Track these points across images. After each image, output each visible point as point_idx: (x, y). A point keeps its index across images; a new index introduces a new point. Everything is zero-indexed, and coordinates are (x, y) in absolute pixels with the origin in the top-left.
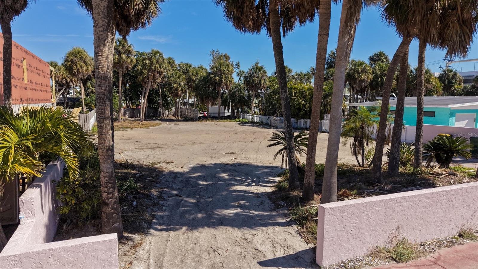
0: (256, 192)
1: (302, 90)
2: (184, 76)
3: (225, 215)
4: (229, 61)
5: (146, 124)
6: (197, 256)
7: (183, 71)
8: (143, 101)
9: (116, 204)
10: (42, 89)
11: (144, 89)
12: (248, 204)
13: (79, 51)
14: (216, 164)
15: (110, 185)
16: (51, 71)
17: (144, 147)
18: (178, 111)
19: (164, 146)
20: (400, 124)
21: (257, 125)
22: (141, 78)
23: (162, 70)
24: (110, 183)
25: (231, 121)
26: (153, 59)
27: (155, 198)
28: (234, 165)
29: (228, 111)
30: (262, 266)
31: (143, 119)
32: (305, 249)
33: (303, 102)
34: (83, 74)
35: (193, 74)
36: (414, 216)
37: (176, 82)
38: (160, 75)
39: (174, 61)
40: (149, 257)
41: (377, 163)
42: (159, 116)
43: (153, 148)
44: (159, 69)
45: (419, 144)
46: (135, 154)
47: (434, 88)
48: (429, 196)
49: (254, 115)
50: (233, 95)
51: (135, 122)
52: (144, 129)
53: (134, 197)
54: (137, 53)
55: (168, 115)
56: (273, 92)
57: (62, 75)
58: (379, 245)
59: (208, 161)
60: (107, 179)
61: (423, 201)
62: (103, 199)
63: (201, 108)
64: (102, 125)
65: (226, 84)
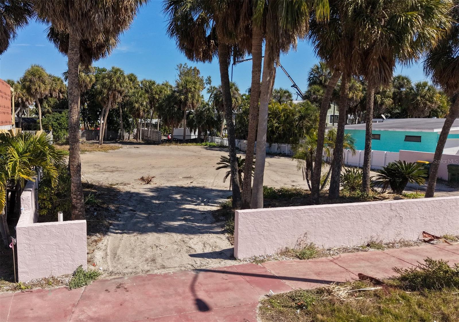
0: (202, 210)
1: (276, 110)
2: (147, 95)
3: (171, 225)
4: (199, 75)
5: (105, 148)
6: (143, 249)
7: (145, 89)
8: (102, 122)
9: (82, 208)
10: (4, 111)
11: (104, 109)
12: (193, 218)
13: (37, 70)
14: (171, 187)
15: (78, 193)
16: (12, 92)
17: (103, 170)
18: (139, 133)
19: (123, 170)
20: (340, 149)
21: (226, 149)
22: (100, 98)
23: (123, 89)
24: (78, 191)
25: (197, 145)
26: (113, 77)
27: (112, 211)
28: (189, 188)
29: (195, 133)
30: (191, 257)
31: (102, 142)
32: (229, 248)
33: (277, 125)
34: (41, 93)
35: (156, 93)
36: (321, 225)
37: (138, 101)
38: (121, 95)
39: (136, 78)
40: (106, 248)
41: (314, 186)
42: (120, 139)
43: (112, 172)
44: (120, 88)
45: (366, 169)
46: (94, 176)
47: (439, 107)
48: (336, 209)
49: (224, 138)
50: (200, 115)
51: (93, 145)
52: (103, 153)
53: (95, 209)
54: (96, 69)
55: (129, 137)
56: (244, 112)
57: (19, 94)
58: (288, 246)
59: (164, 184)
60: (76, 188)
61: (330, 213)
62: (73, 203)
63: (165, 130)
64: (73, 147)
65: (192, 104)
